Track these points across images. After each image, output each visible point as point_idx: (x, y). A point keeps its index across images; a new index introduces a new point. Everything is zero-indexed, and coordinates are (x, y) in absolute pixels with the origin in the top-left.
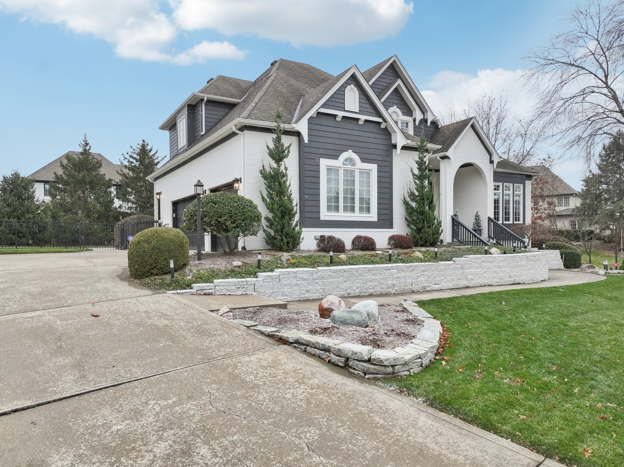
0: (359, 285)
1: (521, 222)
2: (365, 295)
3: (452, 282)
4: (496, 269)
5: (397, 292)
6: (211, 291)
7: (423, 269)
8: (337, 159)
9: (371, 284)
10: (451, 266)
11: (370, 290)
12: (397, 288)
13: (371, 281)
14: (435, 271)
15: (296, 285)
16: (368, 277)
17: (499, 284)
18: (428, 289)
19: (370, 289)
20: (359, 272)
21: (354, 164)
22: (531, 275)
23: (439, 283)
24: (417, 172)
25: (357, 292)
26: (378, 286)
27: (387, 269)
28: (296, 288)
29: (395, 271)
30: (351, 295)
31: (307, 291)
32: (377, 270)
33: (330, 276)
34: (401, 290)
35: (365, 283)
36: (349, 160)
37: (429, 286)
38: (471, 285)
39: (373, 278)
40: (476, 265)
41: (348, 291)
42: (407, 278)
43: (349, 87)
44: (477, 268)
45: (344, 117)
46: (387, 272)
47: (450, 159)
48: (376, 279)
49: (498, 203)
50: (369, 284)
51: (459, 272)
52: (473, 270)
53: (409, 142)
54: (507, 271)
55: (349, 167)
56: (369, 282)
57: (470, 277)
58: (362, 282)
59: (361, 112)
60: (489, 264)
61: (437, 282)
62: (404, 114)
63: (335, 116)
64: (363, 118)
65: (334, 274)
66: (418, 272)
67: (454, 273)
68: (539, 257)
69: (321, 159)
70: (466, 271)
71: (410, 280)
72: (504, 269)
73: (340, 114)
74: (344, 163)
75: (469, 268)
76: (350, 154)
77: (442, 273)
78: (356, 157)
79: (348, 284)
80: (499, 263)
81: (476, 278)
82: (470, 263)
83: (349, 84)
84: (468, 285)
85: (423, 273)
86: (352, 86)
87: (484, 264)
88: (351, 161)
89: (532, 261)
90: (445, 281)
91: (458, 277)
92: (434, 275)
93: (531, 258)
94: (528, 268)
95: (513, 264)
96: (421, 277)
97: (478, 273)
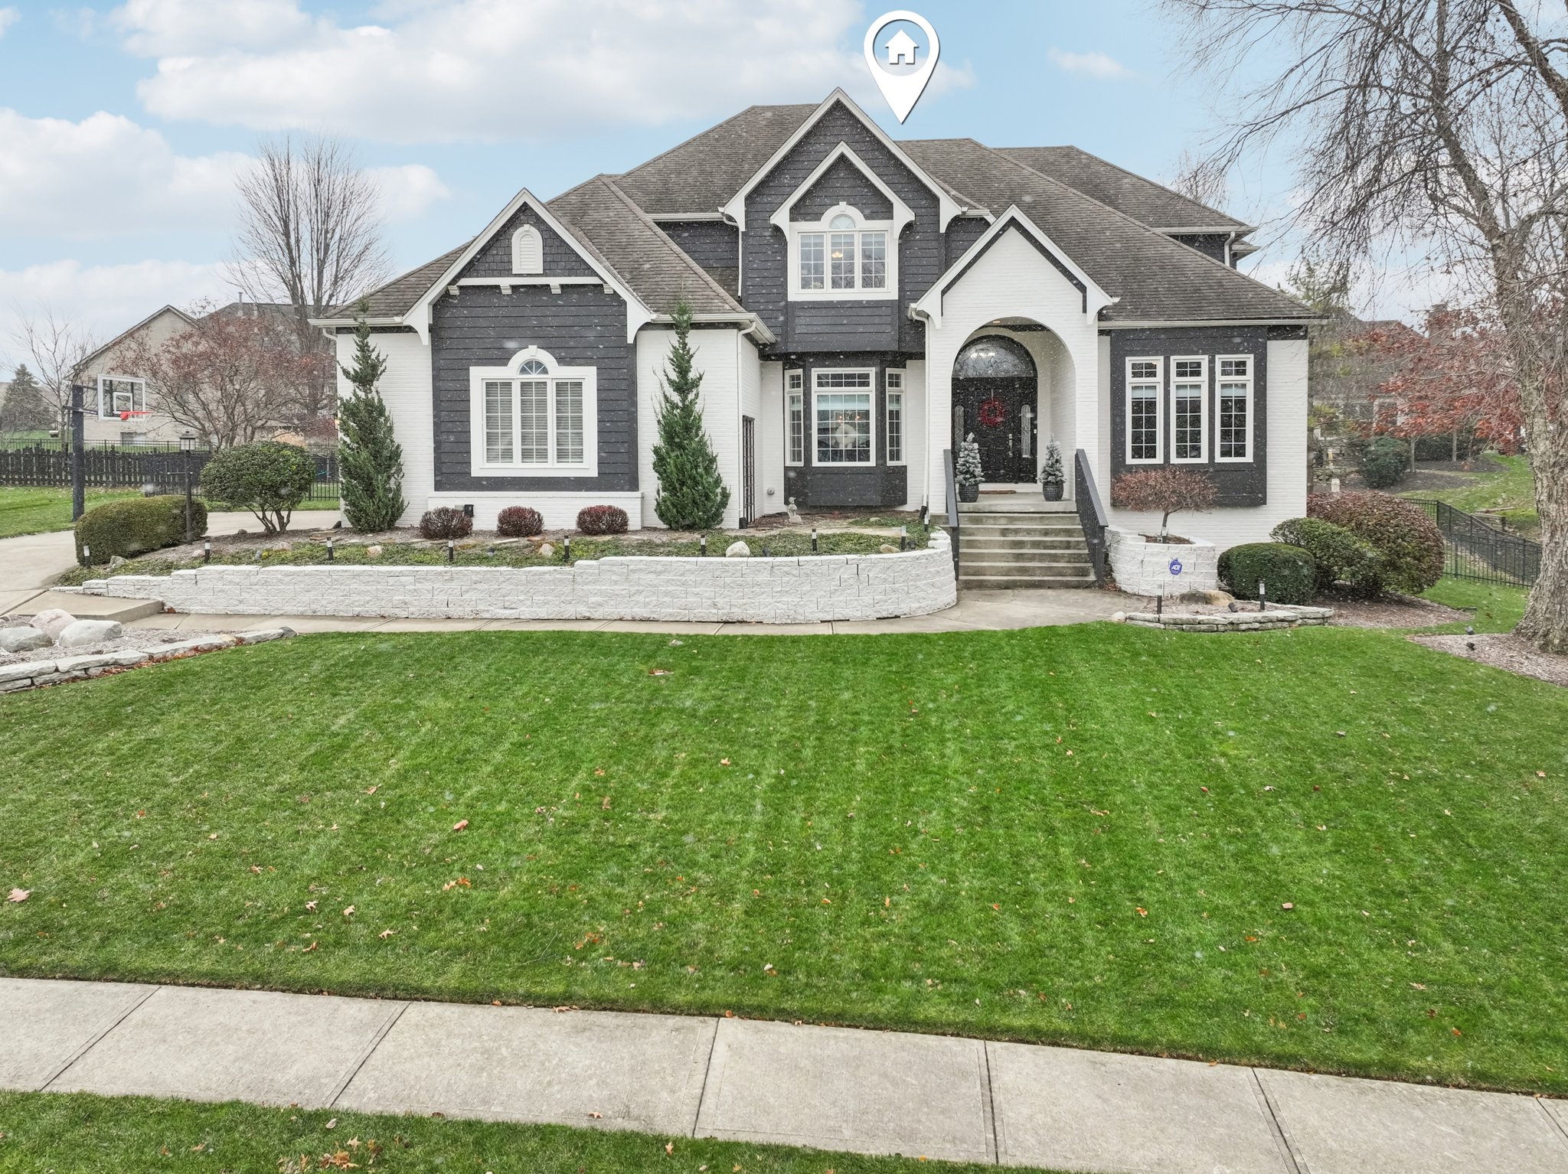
3: (547, 605)
4: (671, 588)
5: (414, 616)
6: (101, 591)
7: (474, 578)
8: (507, 365)
9: (359, 598)
10: (547, 576)
11: (356, 608)
12: (412, 609)
13: (359, 594)
14: (505, 584)
15: (222, 591)
16: (354, 586)
18: (487, 615)
20: (334, 577)
21: (544, 372)
23: (514, 605)
25: (330, 609)
26: (372, 603)
27: (392, 574)
28: (223, 595)
32: (370, 575)
34: (423, 612)
35: (346, 595)
36: (529, 366)
37: (488, 611)
38: (596, 616)
39: (363, 588)
40: (614, 578)
41: (313, 607)
42: (436, 593)
44: (616, 582)
45: (514, 288)
46: (391, 580)
47: (929, 316)
48: (369, 591)
50: (355, 597)
51: (568, 589)
52: (604, 587)
57: (593, 599)
60: (652, 576)
61: (506, 605)
62: (871, 216)
63: (496, 288)
66: (462, 583)
67: (553, 590)
68: (816, 568)
69: (472, 369)
70: (585, 587)
71: (443, 597)
72: (698, 590)
73: (505, 283)
74: (523, 371)
75: (595, 582)
76: (533, 352)
77: (522, 588)
78: (546, 358)
79: (311, 596)
80: (682, 575)
81: (612, 603)
82: (597, 571)
83: (522, 225)
84: (588, 614)
85: (474, 586)
86: (527, 227)
87: (636, 576)
88: (539, 365)
89: (790, 577)
90: (529, 603)
91: (563, 598)
92: (503, 591)
93: (785, 569)
94: (775, 590)
95: (728, 580)
96: (470, 593)
97: (616, 592)
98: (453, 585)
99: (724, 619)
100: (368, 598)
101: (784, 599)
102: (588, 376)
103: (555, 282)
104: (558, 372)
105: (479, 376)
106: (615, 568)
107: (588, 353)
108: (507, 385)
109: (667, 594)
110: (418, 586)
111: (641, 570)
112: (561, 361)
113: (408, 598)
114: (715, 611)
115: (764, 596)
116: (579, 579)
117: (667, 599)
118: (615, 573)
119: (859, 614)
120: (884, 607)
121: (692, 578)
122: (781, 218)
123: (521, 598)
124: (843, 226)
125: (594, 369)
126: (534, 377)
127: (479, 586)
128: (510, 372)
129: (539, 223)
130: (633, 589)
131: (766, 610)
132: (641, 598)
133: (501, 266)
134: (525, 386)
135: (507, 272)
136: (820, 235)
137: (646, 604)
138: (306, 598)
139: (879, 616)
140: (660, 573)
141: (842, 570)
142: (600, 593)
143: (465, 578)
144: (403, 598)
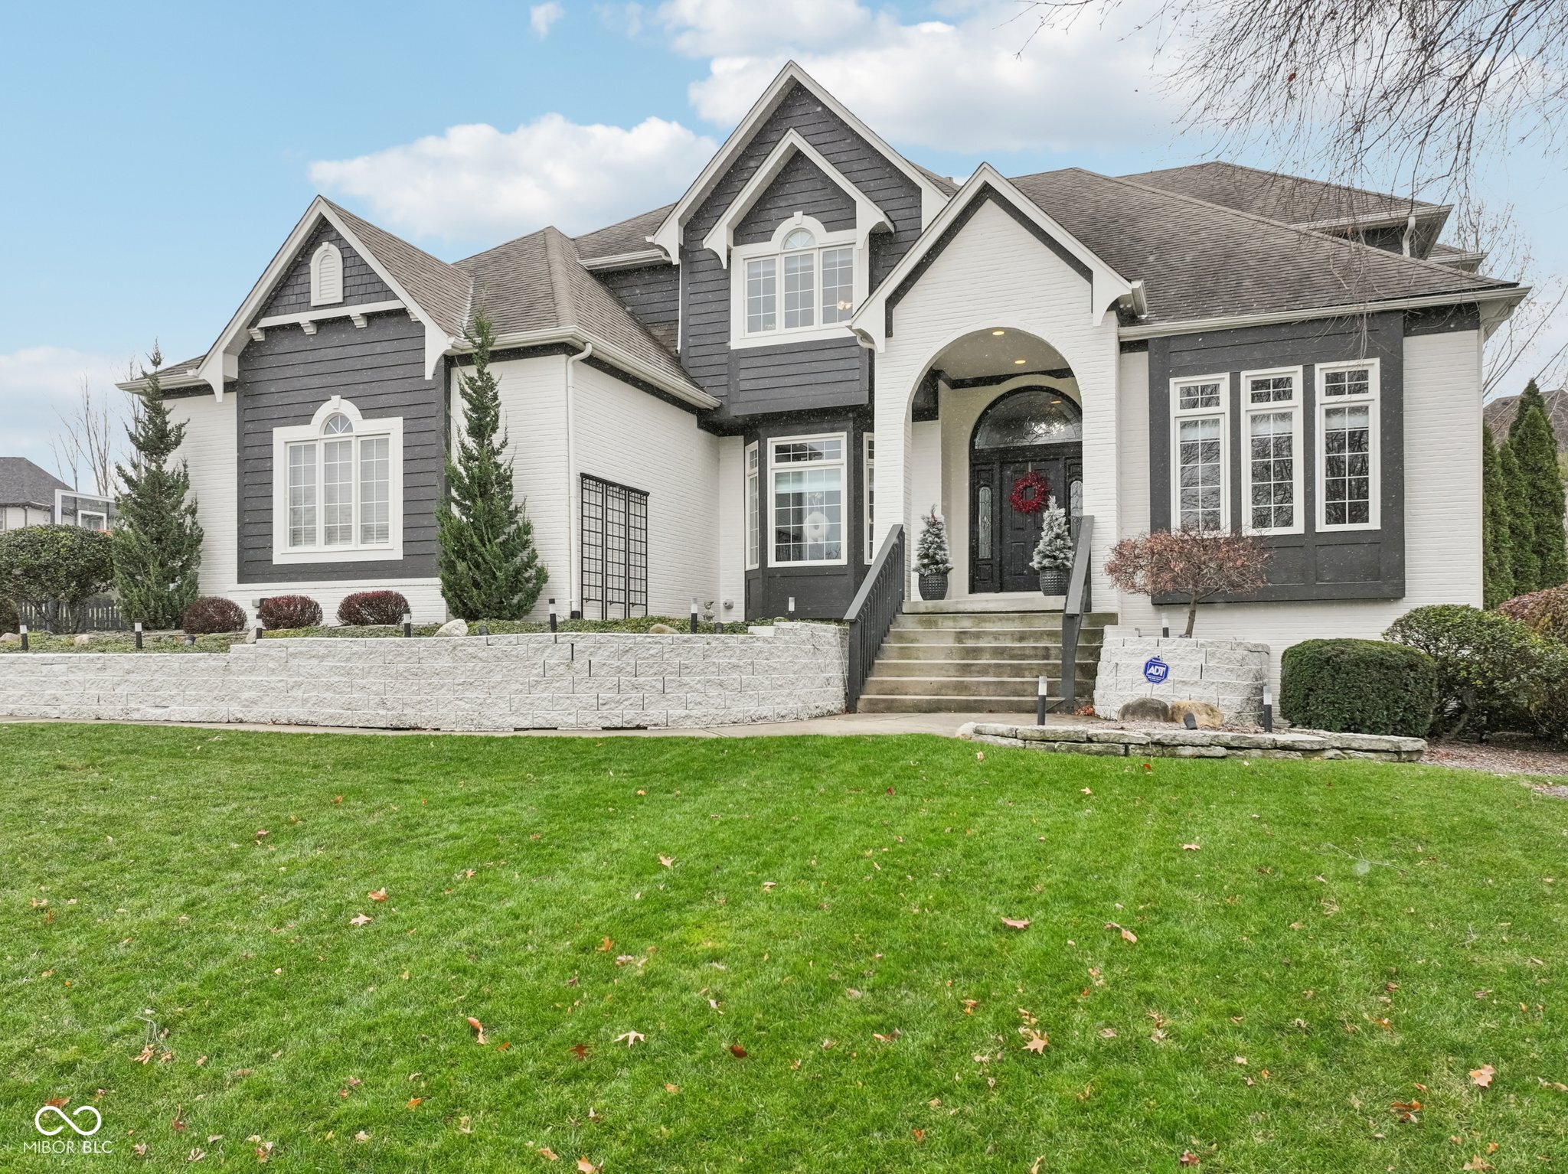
3: (199, 704)
7: (128, 668)
8: (310, 423)
12: (61, 707)
13: (14, 687)
21: (350, 428)
23: (164, 704)
26: (25, 699)
27: (46, 663)
32: (25, 663)
34: (73, 711)
37: (138, 710)
45: (319, 324)
46: (44, 669)
55: (336, 436)
63: (296, 327)
67: (206, 682)
68: (509, 648)
69: (275, 431)
70: (242, 678)
71: (94, 692)
72: (364, 681)
74: (327, 429)
75: (251, 670)
76: (336, 404)
77: (174, 679)
80: (348, 660)
81: (267, 699)
82: (252, 656)
83: (320, 244)
84: (240, 716)
85: (127, 677)
86: (325, 247)
87: (295, 662)
88: (344, 419)
89: (476, 661)
90: (180, 699)
92: (155, 684)
93: (470, 650)
94: (457, 681)
95: (401, 667)
96: (122, 687)
97: (272, 685)
98: (106, 675)
99: (395, 723)
101: (468, 694)
102: (393, 427)
103: (355, 311)
104: (363, 426)
105: (282, 436)
106: (272, 652)
107: (392, 400)
108: (309, 446)
109: (329, 687)
110: (71, 677)
111: (301, 653)
112: (367, 413)
113: (59, 693)
114: (382, 712)
115: (443, 691)
116: (233, 667)
117: (328, 695)
118: (272, 658)
119: (572, 720)
120: (616, 712)
121: (360, 665)
122: (718, 239)
123: (172, 693)
124: (798, 243)
125: (399, 420)
126: (339, 435)
127: (132, 677)
128: (314, 431)
129: (339, 240)
130: (291, 681)
131: (445, 711)
132: (298, 693)
133: (301, 299)
134: (329, 448)
135: (305, 306)
136: (770, 259)
137: (305, 701)
139: (607, 724)
140: (323, 658)
141: (549, 651)
142: (255, 686)
143: (118, 667)
144: (53, 692)
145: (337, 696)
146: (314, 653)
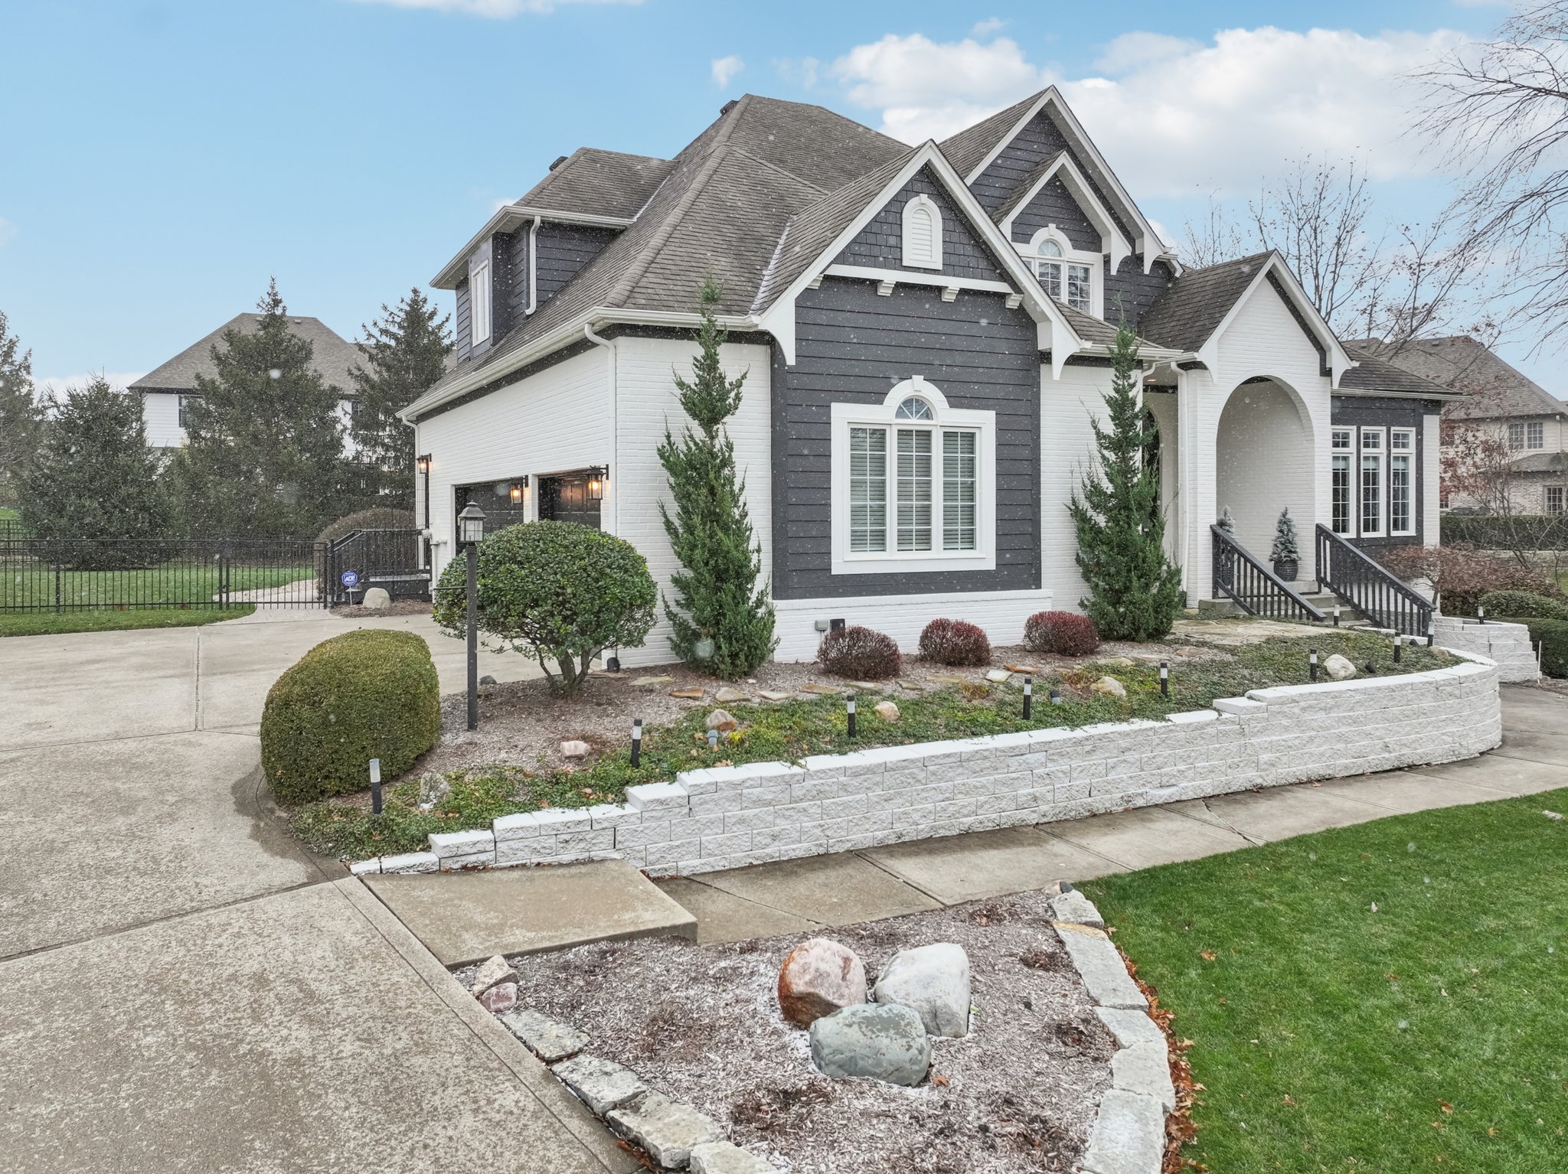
0: (930, 806)
1: (1411, 531)
2: (948, 833)
3: (1212, 775)
4: (1344, 729)
5: (1045, 820)
6: (482, 857)
7: (1123, 744)
8: (881, 403)
9: (968, 800)
10: (1209, 730)
11: (964, 820)
12: (1044, 808)
13: (967, 793)
14: (1159, 748)
15: (742, 821)
16: (958, 781)
17: (1353, 772)
18: (1140, 802)
19: (965, 816)
20: (931, 768)
21: (928, 415)
22: (1450, 739)
23: (1173, 781)
24: (1109, 428)
26: (987, 806)
27: (1017, 752)
28: (739, 830)
29: (1041, 756)
30: (907, 839)
31: (774, 837)
32: (986, 758)
33: (844, 788)
34: (1057, 811)
35: (948, 799)
36: (916, 405)
37: (1141, 795)
38: (1269, 781)
39: (973, 781)
40: (1285, 722)
41: (899, 827)
42: (1075, 775)
43: (913, 202)
44: (1286, 729)
45: (900, 286)
46: (1014, 762)
47: (1205, 368)
48: (983, 787)
49: (1345, 482)
50: (961, 800)
51: (1233, 747)
52: (1274, 738)
53: (1088, 345)
54: (1378, 733)
55: (914, 422)
56: (960, 796)
57: (1265, 757)
58: (941, 797)
59: (949, 269)
60: (1322, 715)
61: (1165, 779)
62: (1077, 245)
63: (875, 284)
64: (954, 284)
65: (855, 782)
66: (1107, 755)
69: (834, 405)
71: (1084, 781)
73: (890, 277)
74: (900, 413)
76: (918, 386)
77: (1180, 752)
78: (933, 395)
79: (896, 807)
80: (1352, 709)
82: (1265, 716)
83: (919, 196)
86: (924, 197)
88: (922, 406)
89: (1453, 699)
91: (1229, 761)
92: (1160, 760)
93: (1448, 689)
94: (1440, 718)
95: (1396, 711)
96: (1117, 769)
97: (1290, 744)
98: (1096, 759)
99: (1393, 764)
100: (982, 799)
102: (984, 422)
104: (946, 416)
105: (844, 416)
106: (1285, 708)
107: (988, 391)
108: (879, 435)
109: (1340, 738)
110: (1051, 767)
111: (1311, 707)
112: (956, 401)
113: (1038, 790)
114: (1387, 755)
115: (1430, 728)
118: (1285, 715)
125: (993, 413)
128: (882, 414)
129: (941, 192)
134: (903, 434)
135: (894, 261)
138: (885, 813)
142: (1271, 747)
143: (1112, 746)
144: (1031, 791)
145: (1349, 746)
146: (1323, 705)
